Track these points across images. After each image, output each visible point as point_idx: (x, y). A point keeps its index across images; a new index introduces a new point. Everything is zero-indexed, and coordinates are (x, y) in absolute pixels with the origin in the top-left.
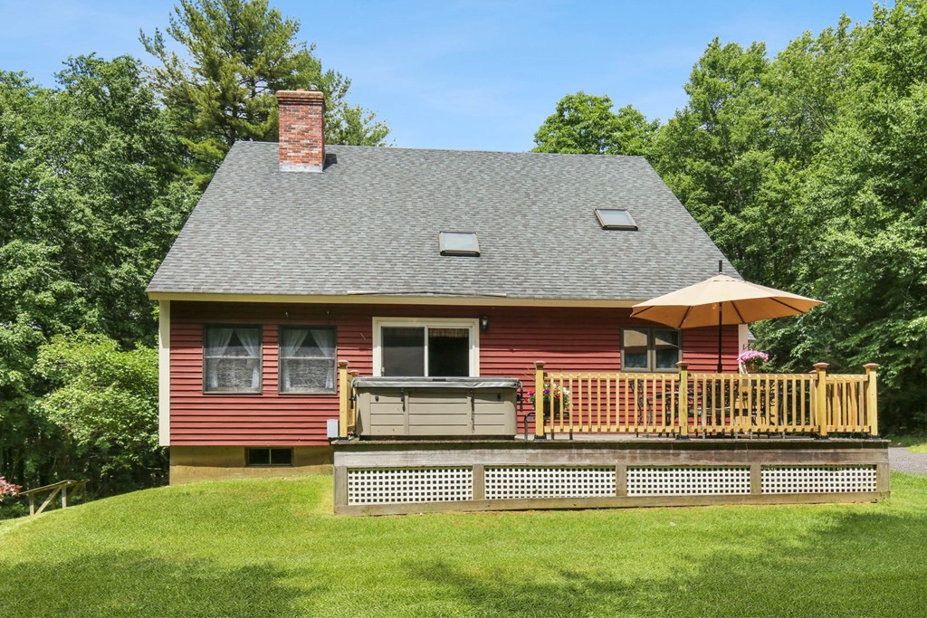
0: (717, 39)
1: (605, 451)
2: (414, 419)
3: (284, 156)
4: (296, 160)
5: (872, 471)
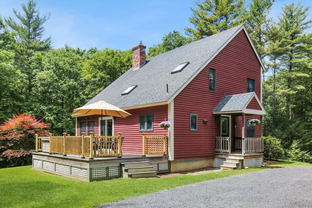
1: (53, 158)
4: (135, 67)
5: (87, 171)
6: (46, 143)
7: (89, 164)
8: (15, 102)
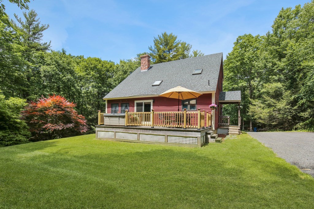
0: (283, 8)
1: (135, 130)
2: (111, 122)
3: (141, 69)
4: (143, 69)
5: (196, 139)
6: (111, 118)
7: (200, 133)
8: (21, 87)
